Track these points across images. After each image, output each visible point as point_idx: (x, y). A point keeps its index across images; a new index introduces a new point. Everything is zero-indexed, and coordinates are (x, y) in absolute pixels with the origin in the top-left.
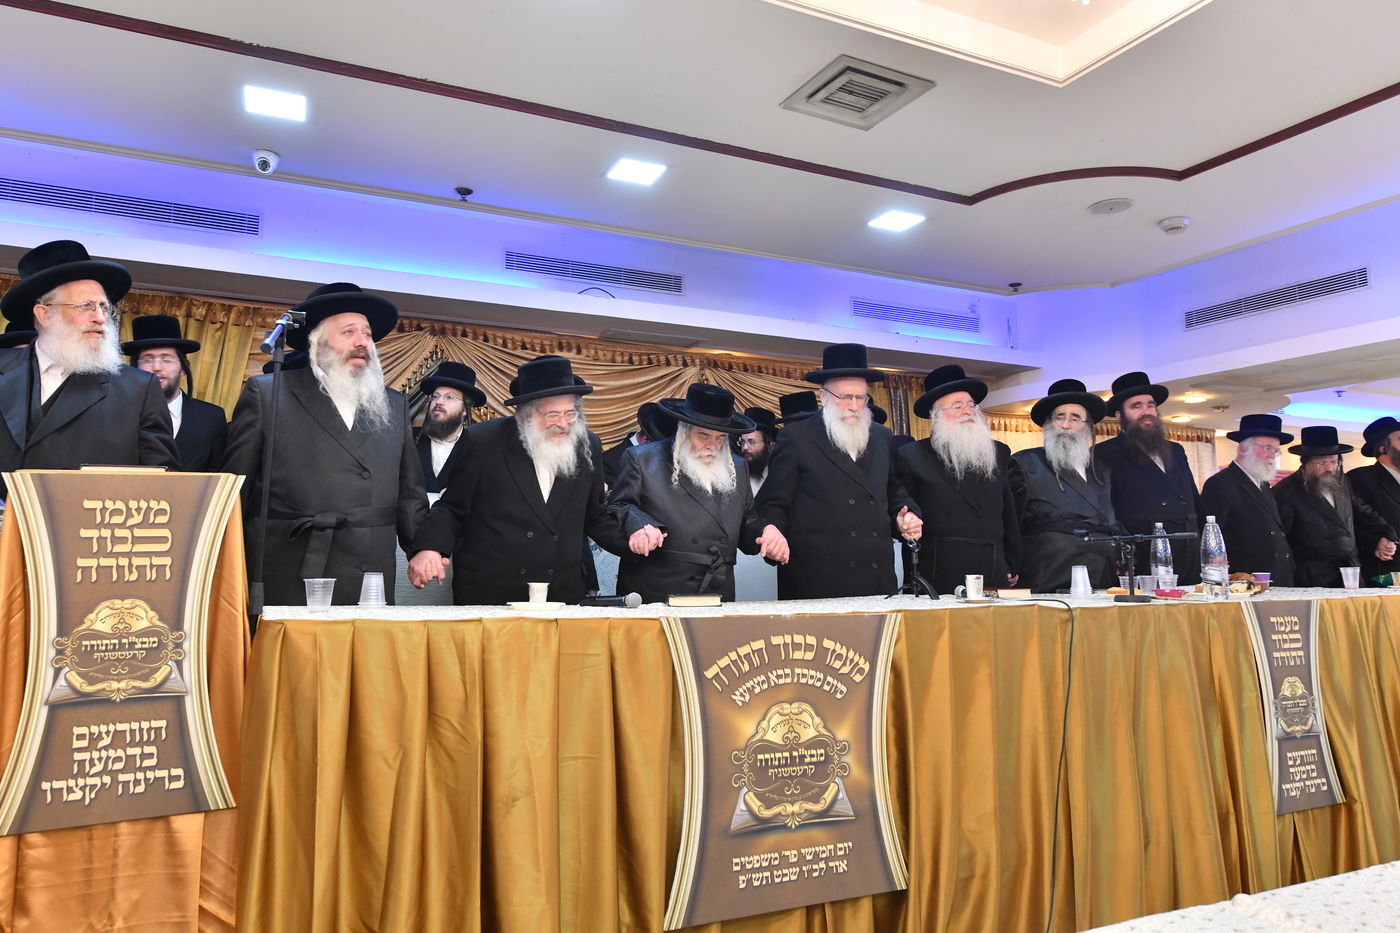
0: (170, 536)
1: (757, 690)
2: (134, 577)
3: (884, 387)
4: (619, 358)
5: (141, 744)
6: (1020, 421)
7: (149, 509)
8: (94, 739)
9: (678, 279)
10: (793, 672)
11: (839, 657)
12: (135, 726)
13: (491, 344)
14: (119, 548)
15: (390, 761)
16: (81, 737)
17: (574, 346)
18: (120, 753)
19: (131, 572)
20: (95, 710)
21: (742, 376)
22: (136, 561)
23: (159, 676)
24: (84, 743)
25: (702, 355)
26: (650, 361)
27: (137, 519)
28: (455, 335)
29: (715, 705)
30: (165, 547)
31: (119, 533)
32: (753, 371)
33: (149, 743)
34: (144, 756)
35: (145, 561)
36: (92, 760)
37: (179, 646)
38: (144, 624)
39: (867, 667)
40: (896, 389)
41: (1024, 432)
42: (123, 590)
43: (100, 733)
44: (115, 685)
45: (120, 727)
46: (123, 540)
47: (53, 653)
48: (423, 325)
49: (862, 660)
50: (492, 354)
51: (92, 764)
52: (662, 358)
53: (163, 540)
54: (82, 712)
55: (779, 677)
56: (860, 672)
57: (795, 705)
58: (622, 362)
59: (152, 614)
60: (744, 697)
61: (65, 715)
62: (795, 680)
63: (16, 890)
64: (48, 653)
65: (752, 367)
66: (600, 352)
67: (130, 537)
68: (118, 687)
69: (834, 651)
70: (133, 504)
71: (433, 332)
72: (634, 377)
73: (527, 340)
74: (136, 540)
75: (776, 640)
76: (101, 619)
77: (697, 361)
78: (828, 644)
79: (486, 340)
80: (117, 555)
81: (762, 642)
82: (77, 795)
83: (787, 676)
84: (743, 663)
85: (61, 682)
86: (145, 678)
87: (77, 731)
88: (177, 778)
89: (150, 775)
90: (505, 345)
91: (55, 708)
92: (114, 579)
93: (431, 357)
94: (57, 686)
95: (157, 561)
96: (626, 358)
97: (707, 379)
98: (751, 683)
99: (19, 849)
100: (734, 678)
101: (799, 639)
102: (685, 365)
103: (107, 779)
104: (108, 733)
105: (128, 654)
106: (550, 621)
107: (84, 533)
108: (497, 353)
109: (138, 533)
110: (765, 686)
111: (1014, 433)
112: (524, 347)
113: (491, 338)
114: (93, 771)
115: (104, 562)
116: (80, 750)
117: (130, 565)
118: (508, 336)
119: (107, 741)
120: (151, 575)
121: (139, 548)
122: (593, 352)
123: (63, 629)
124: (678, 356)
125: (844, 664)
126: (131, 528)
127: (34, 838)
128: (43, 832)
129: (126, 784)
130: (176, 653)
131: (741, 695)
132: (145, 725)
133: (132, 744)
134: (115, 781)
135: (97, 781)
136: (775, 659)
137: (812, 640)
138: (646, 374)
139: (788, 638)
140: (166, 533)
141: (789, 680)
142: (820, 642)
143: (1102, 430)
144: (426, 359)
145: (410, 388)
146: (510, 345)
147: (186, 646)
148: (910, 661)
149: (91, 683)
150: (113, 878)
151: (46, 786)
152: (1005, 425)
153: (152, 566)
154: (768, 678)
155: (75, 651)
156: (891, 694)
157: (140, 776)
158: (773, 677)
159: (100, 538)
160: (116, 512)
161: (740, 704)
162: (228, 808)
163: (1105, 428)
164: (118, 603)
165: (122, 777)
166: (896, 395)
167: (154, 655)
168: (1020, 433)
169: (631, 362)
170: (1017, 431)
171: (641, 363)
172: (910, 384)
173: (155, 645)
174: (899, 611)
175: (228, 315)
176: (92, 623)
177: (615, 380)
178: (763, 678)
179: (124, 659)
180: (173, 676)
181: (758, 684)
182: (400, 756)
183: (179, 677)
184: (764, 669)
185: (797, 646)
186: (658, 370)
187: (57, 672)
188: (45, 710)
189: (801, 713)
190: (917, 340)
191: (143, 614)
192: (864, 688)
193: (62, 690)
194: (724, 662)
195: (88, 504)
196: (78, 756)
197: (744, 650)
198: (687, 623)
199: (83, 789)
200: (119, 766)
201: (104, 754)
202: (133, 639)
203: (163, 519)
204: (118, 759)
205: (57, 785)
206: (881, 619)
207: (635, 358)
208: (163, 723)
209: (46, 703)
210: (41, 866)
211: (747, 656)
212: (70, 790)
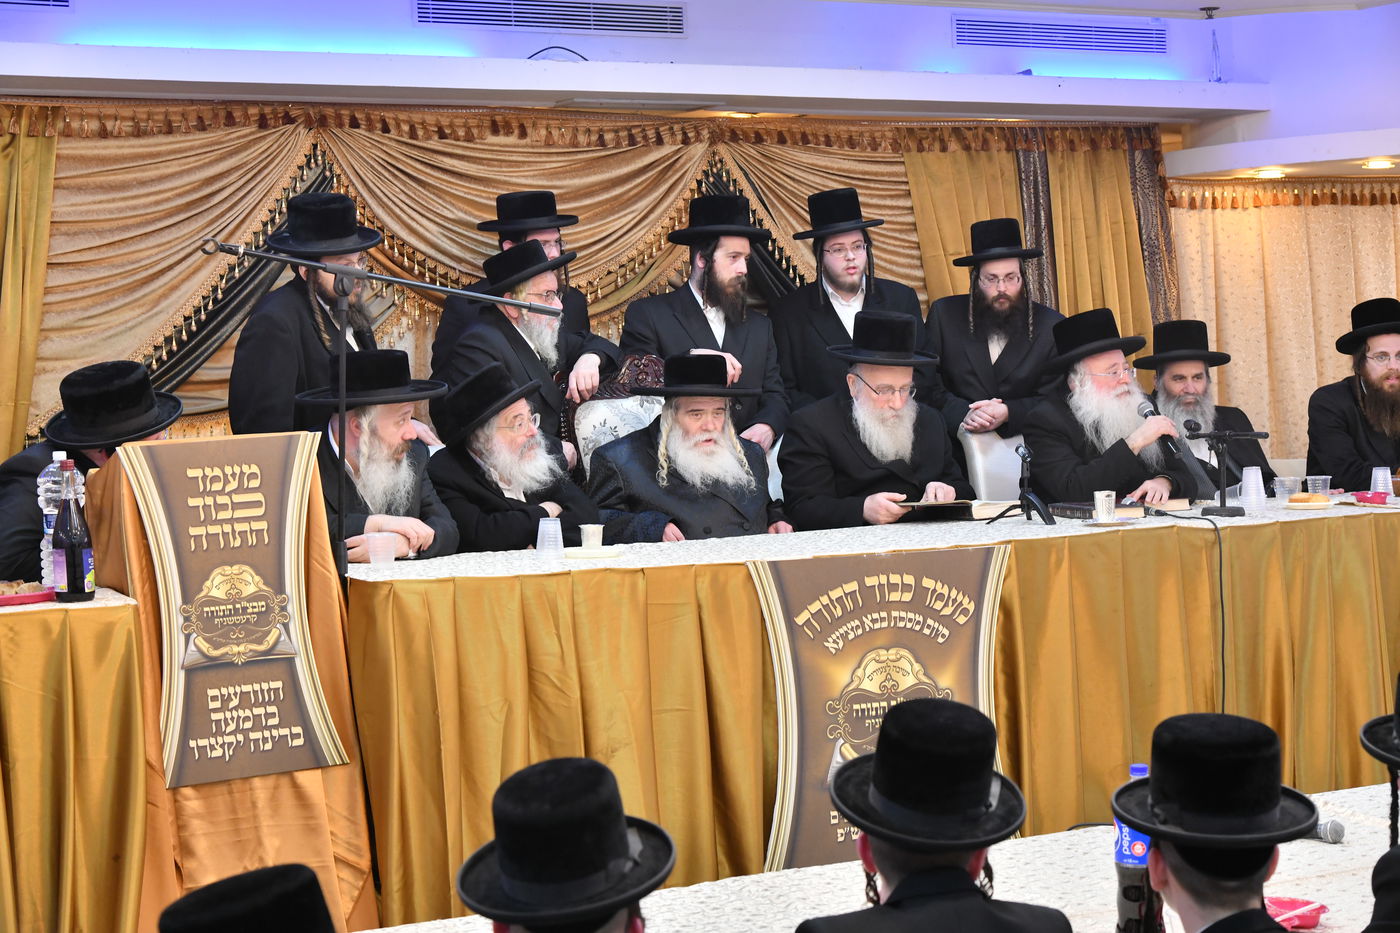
0: (263, 500)
1: (851, 636)
2: (238, 543)
3: (1008, 149)
4: (582, 139)
5: (264, 704)
6: (1240, 189)
7: (242, 473)
8: (226, 700)
9: (677, 11)
10: (889, 615)
11: (940, 597)
12: (257, 687)
13: (393, 134)
14: (223, 515)
15: (497, 716)
16: (214, 698)
17: (515, 124)
18: (248, 713)
19: (235, 538)
20: (224, 673)
21: (776, 149)
22: (239, 527)
23: (271, 639)
24: (217, 704)
25: (712, 120)
26: (632, 141)
27: (233, 485)
28: (341, 125)
29: (806, 654)
30: (260, 512)
31: (221, 500)
32: (795, 143)
33: (270, 703)
34: (269, 716)
35: (244, 527)
36: (226, 719)
37: (284, 609)
38: (250, 590)
39: (971, 607)
40: (1027, 151)
41: (1245, 209)
42: (231, 557)
43: (229, 694)
44: (236, 649)
45: (246, 688)
46: (224, 507)
47: (181, 620)
48: (294, 113)
49: (967, 600)
50: (395, 150)
51: (227, 724)
52: (651, 134)
53: (257, 504)
54: (212, 674)
55: (874, 621)
56: (965, 611)
57: (893, 651)
58: (589, 145)
59: (257, 578)
60: (838, 643)
61: (199, 678)
62: (892, 625)
63: (179, 837)
64: (178, 620)
65: (793, 134)
66: (555, 133)
67: (229, 503)
68: (239, 651)
69: (935, 590)
70: (228, 470)
71: (309, 125)
72: (610, 167)
73: (445, 122)
74: (236, 506)
75: (870, 581)
76: (216, 586)
77: (705, 133)
78: (928, 583)
79: (386, 129)
80: (221, 522)
81: (856, 583)
82: (218, 753)
83: (882, 619)
84: (835, 608)
85: (192, 647)
86: (259, 642)
87: (212, 692)
88: (297, 736)
89: (275, 733)
90: (413, 134)
91: (190, 671)
92: (222, 546)
93: (309, 162)
94: (189, 651)
95: (256, 526)
96: (594, 138)
97: (721, 161)
98: (845, 628)
99: (176, 801)
100: (827, 623)
101: (895, 579)
102: (686, 141)
103: (240, 737)
104: (235, 694)
105: (242, 619)
106: (635, 571)
107: (192, 502)
108: (404, 149)
109: (237, 498)
110: (860, 631)
111: (1229, 211)
112: (442, 135)
113: (391, 123)
114: (229, 730)
115: (214, 529)
116: (215, 710)
117: (233, 531)
118: (416, 117)
119: (235, 702)
120: (252, 540)
121: (239, 514)
122: (543, 132)
123: (187, 598)
124: (676, 127)
125: (946, 605)
126: (229, 494)
127: (188, 791)
128: (195, 787)
129: (256, 741)
130: (283, 616)
131: (834, 641)
132: (265, 686)
133: (257, 704)
134: (246, 738)
135: (231, 739)
136: (869, 601)
137: (909, 579)
138: (628, 162)
139: (883, 579)
140: (259, 497)
141: (885, 624)
142: (918, 581)
143: (1383, 195)
144: (301, 168)
145: (280, 213)
146: (420, 133)
147: (289, 608)
148: (1022, 598)
149: (216, 648)
150: (256, 827)
151: (192, 744)
152: (1214, 199)
153: (252, 531)
154: (863, 623)
155: (199, 618)
156: (1001, 636)
157: (267, 734)
158: (867, 622)
159: (205, 506)
160: (215, 479)
161: (834, 651)
162: (344, 764)
163: (1387, 192)
164: (228, 570)
165: (253, 736)
166: (1027, 161)
167: (264, 617)
168: (1239, 210)
169: (602, 142)
170: (1234, 207)
171: (618, 145)
172: (1051, 141)
173: (264, 609)
174: (1009, 542)
175: (18, 122)
176: (210, 590)
177: (581, 177)
178: (857, 622)
179: (240, 624)
180: (282, 638)
181: (852, 629)
182: (505, 709)
183: (287, 640)
184: (857, 613)
185: (893, 587)
186: (646, 153)
187: (187, 638)
188: (182, 674)
189: (899, 660)
190: (1060, 82)
191: (250, 579)
192: (969, 632)
193: (193, 656)
194: (815, 607)
195: (191, 473)
196: (215, 716)
197: (836, 594)
198: (775, 566)
199: (222, 746)
200: (248, 725)
201: (235, 714)
202: (245, 604)
203: (255, 483)
204: (247, 719)
205: (203, 742)
206: (988, 552)
207: (608, 137)
208: (278, 684)
209: (182, 668)
210: (198, 816)
211: (839, 599)
212: (212, 748)
